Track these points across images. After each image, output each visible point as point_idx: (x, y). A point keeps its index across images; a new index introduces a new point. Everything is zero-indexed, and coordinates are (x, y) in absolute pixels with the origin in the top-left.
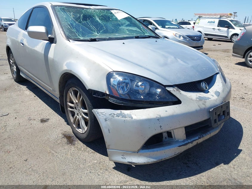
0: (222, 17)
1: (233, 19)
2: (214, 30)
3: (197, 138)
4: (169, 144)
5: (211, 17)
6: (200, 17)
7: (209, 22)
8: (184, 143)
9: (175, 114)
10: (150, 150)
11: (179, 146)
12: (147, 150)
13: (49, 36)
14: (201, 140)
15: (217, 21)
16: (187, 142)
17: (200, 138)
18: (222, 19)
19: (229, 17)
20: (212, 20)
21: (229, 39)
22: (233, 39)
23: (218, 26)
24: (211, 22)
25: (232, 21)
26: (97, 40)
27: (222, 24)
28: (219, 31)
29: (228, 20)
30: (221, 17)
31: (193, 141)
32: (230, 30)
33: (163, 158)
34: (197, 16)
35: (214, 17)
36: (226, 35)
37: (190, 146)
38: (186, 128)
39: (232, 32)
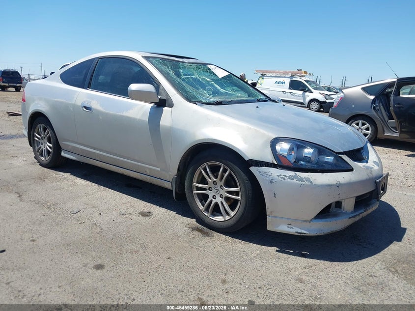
0: (294, 76)
1: (309, 80)
2: (285, 94)
3: (363, 211)
4: (335, 215)
5: (279, 75)
6: (263, 75)
7: (276, 83)
8: (353, 215)
9: (351, 181)
10: (323, 220)
11: (349, 218)
12: (320, 220)
13: (159, 97)
14: (365, 214)
15: (287, 81)
16: (355, 214)
17: (365, 211)
18: (294, 79)
19: (302, 76)
20: (281, 80)
21: (307, 106)
22: (311, 106)
23: (289, 89)
24: (279, 83)
25: (307, 81)
26: (223, 103)
27: (295, 85)
28: (292, 95)
29: (303, 80)
30: (292, 76)
31: (360, 214)
32: (307, 94)
33: (335, 230)
34: (259, 74)
35: (284, 75)
36: (302, 101)
37: (357, 218)
38: (357, 198)
39: (309, 96)
